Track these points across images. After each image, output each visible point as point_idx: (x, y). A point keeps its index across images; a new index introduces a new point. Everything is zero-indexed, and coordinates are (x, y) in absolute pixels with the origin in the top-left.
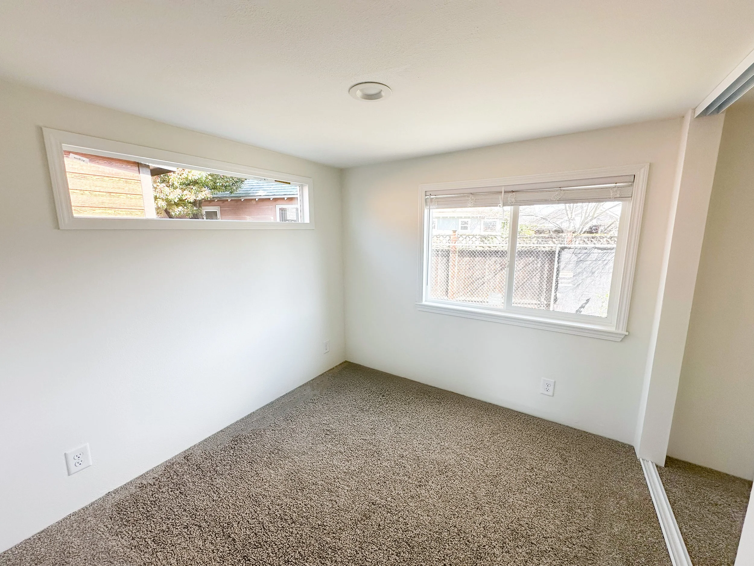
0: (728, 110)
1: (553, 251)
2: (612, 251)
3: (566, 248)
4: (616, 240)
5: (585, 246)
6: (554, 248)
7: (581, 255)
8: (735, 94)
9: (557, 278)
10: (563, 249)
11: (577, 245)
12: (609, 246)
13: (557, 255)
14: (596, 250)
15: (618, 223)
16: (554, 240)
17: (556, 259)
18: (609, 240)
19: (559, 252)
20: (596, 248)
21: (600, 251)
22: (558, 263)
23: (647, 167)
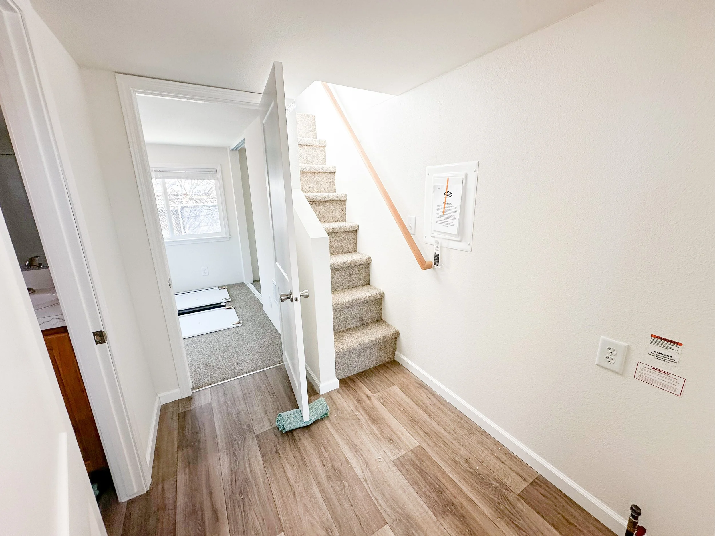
0: (238, 150)
1: (176, 210)
2: (215, 208)
3: (185, 207)
4: (216, 200)
5: (197, 204)
6: (176, 207)
7: (196, 211)
8: (240, 146)
9: (184, 230)
10: (182, 208)
11: (192, 205)
12: (213, 204)
13: (180, 213)
14: (205, 208)
15: (214, 188)
16: (174, 201)
17: (180, 216)
18: (212, 200)
19: (181, 210)
20: (205, 206)
21: (208, 208)
22: (182, 219)
23: (220, 166)
